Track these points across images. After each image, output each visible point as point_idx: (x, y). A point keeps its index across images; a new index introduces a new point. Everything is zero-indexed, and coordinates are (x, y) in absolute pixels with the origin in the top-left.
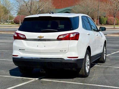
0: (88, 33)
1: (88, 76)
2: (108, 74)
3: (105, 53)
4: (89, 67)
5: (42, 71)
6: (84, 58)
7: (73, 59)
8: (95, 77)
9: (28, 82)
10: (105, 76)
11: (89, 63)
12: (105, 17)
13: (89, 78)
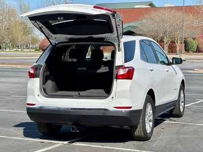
0: (150, 69)
1: (150, 138)
2: (184, 136)
3: (183, 100)
4: (151, 123)
5: (73, 129)
6: (142, 108)
7: (124, 110)
8: (161, 140)
9: (50, 148)
10: (178, 139)
11: (151, 118)
12: (194, 39)
13: (152, 141)
